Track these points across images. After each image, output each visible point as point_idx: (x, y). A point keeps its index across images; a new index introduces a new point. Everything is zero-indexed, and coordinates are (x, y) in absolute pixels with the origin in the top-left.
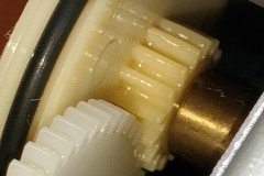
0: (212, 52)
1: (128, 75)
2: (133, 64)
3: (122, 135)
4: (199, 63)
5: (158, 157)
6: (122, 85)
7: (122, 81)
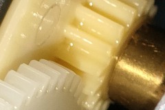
0: (148, 9)
1: (71, 33)
2: (75, 23)
3: (63, 90)
4: (135, 21)
5: (100, 104)
6: (65, 41)
7: (65, 38)
